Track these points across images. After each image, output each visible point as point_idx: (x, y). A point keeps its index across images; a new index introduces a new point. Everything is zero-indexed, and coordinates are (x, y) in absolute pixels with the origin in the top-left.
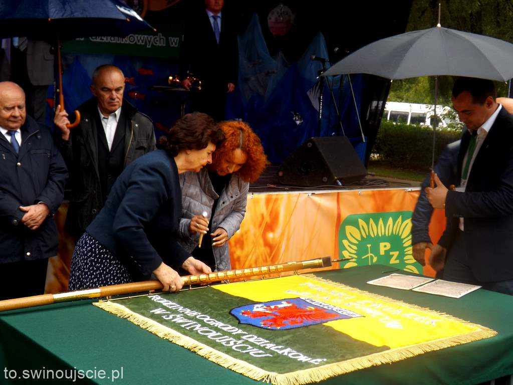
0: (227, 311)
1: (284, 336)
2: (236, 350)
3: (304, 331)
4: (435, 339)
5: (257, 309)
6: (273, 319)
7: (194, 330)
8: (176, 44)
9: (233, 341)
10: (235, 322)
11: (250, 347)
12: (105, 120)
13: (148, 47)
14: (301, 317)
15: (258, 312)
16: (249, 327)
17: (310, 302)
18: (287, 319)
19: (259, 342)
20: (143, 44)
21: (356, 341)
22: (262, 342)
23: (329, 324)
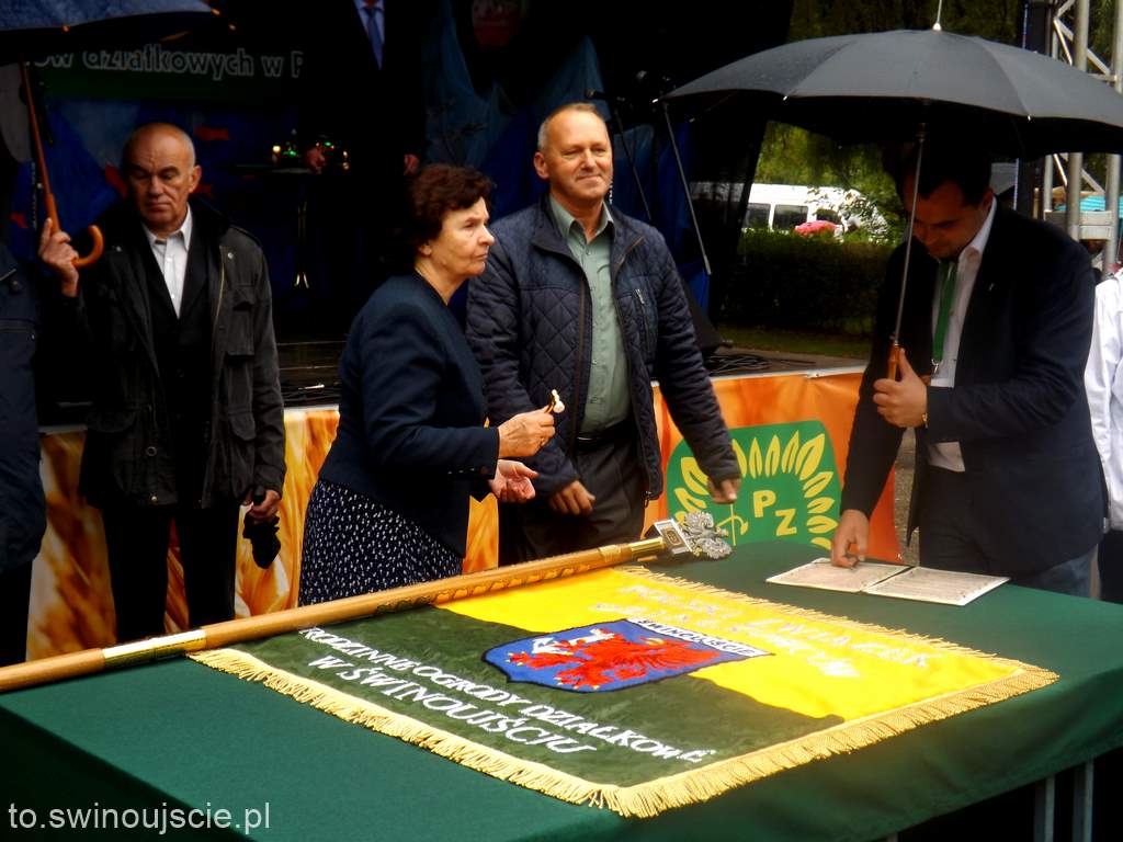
0: (476, 655)
1: (613, 704)
2: (514, 739)
3: (652, 693)
4: (932, 696)
5: (541, 647)
6: (579, 669)
7: (415, 700)
8: (277, 72)
9: (504, 721)
10: (499, 678)
11: (544, 733)
12: (160, 247)
13: (215, 78)
14: (640, 662)
15: (545, 654)
16: (534, 688)
17: (652, 628)
18: (609, 667)
19: (561, 720)
20: (205, 72)
21: (768, 708)
22: (566, 719)
23: (703, 673)
